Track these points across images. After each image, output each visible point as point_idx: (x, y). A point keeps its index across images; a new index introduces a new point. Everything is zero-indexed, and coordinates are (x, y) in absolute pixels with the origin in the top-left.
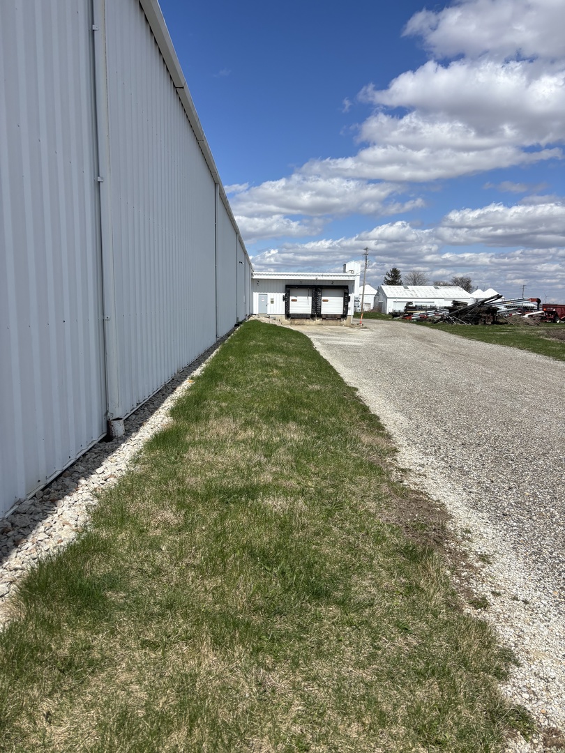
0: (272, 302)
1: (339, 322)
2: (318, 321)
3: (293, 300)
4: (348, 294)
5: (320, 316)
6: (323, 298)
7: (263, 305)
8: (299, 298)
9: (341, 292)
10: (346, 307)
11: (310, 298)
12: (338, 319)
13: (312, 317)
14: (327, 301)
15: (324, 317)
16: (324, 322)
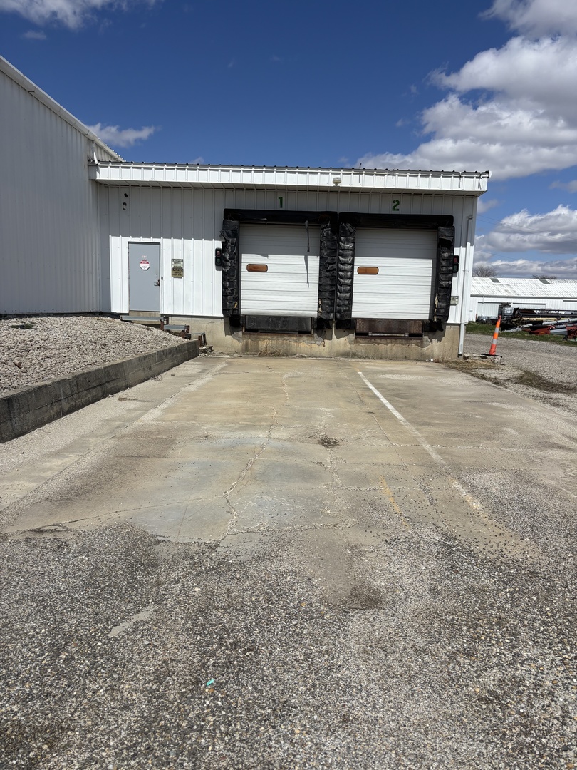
0: (178, 272)
1: (414, 347)
2: (341, 342)
3: (252, 268)
4: (450, 245)
5: (346, 324)
6: (360, 261)
7: (146, 282)
8: (273, 261)
9: (425, 239)
10: (442, 293)
11: (314, 261)
12: (413, 336)
13: (319, 327)
14: (372, 271)
15: (360, 327)
16: (362, 346)
